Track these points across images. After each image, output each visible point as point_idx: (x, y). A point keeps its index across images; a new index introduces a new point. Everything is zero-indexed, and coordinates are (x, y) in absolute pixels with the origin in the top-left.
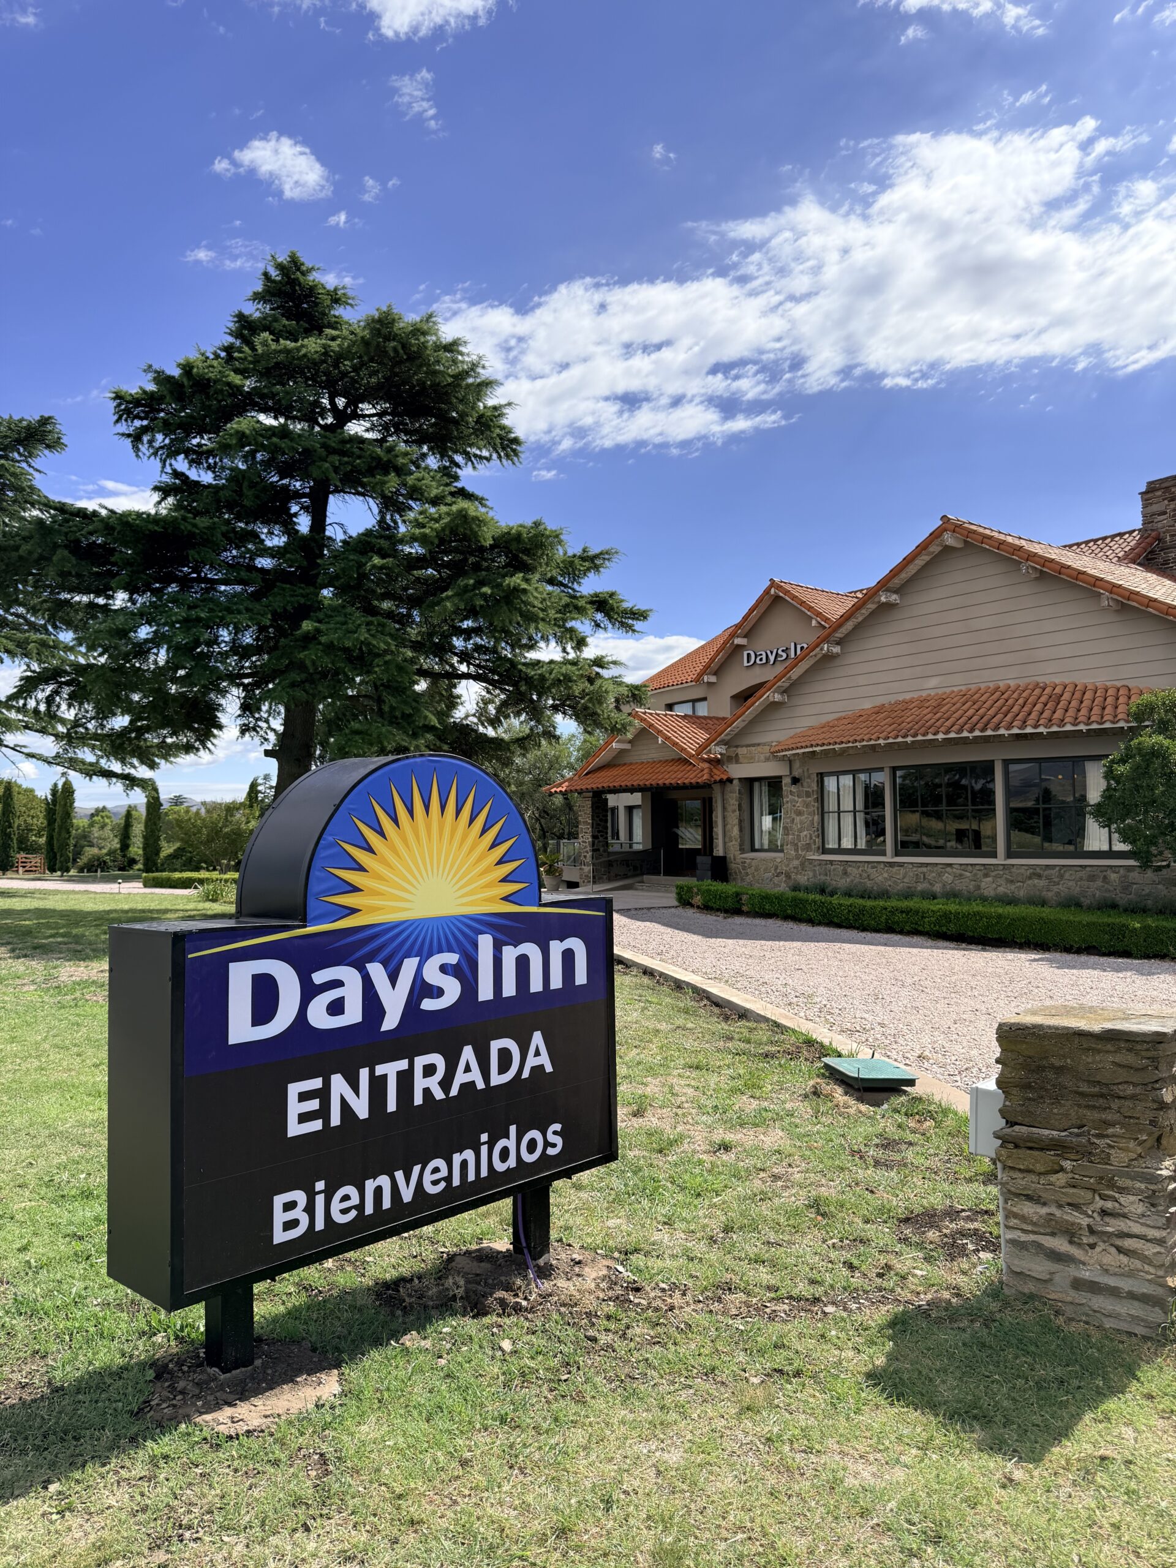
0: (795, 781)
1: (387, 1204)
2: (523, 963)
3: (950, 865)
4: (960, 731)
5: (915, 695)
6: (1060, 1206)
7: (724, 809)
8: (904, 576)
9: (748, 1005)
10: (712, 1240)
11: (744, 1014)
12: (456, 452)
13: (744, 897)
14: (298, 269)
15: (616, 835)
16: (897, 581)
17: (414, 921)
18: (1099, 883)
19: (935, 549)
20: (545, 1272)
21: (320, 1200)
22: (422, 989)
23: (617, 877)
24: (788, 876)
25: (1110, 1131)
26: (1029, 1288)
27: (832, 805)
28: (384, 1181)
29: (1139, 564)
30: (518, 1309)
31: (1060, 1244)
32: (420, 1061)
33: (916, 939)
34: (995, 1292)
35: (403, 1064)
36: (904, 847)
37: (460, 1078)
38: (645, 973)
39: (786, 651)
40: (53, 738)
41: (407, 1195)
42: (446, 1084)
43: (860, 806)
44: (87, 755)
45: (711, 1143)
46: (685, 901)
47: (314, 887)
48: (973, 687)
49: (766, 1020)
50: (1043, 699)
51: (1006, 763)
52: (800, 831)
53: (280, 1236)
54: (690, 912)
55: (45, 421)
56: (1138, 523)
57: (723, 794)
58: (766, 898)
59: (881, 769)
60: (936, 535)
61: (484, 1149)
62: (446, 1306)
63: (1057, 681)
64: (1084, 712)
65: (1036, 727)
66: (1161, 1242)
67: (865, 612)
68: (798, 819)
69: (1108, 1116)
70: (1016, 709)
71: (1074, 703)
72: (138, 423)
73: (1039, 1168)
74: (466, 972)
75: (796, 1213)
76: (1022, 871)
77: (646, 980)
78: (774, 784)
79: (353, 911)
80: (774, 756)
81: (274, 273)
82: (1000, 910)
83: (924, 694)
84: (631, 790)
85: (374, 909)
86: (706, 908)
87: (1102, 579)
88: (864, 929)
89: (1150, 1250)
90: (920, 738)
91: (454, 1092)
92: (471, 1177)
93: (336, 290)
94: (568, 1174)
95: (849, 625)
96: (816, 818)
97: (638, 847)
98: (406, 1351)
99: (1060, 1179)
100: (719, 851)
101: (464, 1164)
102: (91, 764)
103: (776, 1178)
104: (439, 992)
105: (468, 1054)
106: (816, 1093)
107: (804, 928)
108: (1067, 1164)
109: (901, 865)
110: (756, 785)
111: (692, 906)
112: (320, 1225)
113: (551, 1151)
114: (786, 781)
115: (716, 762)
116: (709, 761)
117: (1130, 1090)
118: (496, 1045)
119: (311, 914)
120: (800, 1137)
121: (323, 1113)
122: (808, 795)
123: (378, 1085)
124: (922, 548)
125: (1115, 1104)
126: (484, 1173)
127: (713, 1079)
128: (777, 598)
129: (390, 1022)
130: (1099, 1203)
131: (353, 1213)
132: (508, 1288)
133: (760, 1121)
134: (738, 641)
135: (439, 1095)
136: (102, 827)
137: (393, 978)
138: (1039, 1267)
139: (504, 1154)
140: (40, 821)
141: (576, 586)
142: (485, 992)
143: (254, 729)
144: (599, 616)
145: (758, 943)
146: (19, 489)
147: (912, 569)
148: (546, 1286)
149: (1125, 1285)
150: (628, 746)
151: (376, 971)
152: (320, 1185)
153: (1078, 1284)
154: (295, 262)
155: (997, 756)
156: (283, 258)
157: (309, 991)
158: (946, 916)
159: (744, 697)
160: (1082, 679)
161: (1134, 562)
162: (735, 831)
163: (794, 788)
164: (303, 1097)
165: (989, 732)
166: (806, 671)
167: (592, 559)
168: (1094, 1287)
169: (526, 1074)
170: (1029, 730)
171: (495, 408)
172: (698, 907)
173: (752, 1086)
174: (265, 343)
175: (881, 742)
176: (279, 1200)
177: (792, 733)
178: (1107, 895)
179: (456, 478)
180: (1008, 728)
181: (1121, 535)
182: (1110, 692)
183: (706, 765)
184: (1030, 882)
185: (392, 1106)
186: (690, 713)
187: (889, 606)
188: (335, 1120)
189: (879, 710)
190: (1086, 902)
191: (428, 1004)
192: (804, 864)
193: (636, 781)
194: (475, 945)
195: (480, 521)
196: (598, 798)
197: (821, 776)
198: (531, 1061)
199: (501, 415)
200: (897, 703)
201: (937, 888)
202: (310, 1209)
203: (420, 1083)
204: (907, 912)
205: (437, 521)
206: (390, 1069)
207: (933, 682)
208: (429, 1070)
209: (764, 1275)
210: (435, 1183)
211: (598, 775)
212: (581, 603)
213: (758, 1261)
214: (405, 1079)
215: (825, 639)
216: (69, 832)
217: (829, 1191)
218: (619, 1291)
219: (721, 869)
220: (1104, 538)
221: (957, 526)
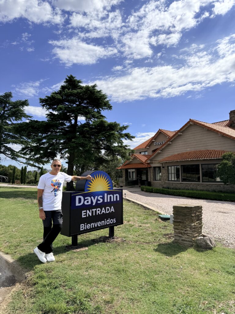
0: (163, 167)
1: (93, 227)
2: (110, 197)
3: (192, 184)
4: (193, 159)
5: (185, 152)
6: (180, 230)
7: (150, 172)
8: (183, 129)
9: (149, 208)
10: (137, 236)
11: (149, 209)
12: (100, 108)
13: (153, 189)
14: (72, 77)
15: (130, 177)
16: (181, 131)
17: (97, 192)
18: (219, 187)
19: (188, 125)
20: (113, 238)
21: (86, 225)
22: (98, 200)
23: (130, 185)
24: (162, 185)
25: (186, 220)
26: (176, 241)
27: (170, 172)
28: (93, 224)
29: (229, 127)
30: (110, 242)
31: (180, 235)
32: (98, 209)
33: (184, 197)
34: (173, 242)
35: (95, 209)
36: (184, 180)
37: (102, 212)
38: (133, 202)
39: (162, 142)
40: (25, 159)
41: (96, 226)
42: (101, 212)
43: (175, 172)
44: (31, 162)
45: (139, 226)
46: (142, 190)
47: (85, 187)
48: (196, 150)
49: (152, 210)
50: (208, 153)
51: (202, 165)
52: (164, 177)
53: (81, 229)
54: (143, 192)
55: (26, 101)
56: (229, 119)
57: (150, 169)
58: (157, 190)
59: (179, 165)
60: (188, 122)
61: (105, 221)
62: (101, 241)
63: (211, 149)
64: (216, 155)
65: (207, 158)
66: (192, 234)
67: (176, 136)
68: (164, 175)
69: (186, 218)
70: (203, 155)
71: (214, 154)
72: (44, 103)
73: (178, 225)
74: (103, 198)
75: (149, 234)
76: (205, 185)
77: (133, 204)
78: (159, 168)
79: (90, 190)
80: (159, 163)
81: (68, 78)
82: (199, 192)
83: (187, 151)
84: (133, 169)
85: (92, 190)
86: (146, 191)
87: (219, 131)
88: (175, 195)
89: (190, 235)
90: (186, 160)
91: (102, 213)
92: (104, 225)
93: (79, 80)
94: (116, 226)
95: (173, 139)
96: (167, 174)
97: (134, 180)
98: (96, 246)
99: (180, 226)
100: (149, 180)
101: (103, 223)
102: (32, 164)
103: (147, 230)
104: (100, 201)
105: (103, 209)
106: (156, 220)
107: (164, 195)
108: (181, 224)
109: (183, 183)
110: (156, 168)
111: (144, 191)
112: (86, 229)
113: (114, 222)
114: (162, 167)
115: (148, 164)
116: (147, 163)
117: (188, 214)
118: (107, 208)
119: (85, 190)
120: (152, 225)
121: (86, 215)
122: (166, 170)
123: (92, 212)
124: (186, 125)
125: (187, 216)
126: (105, 224)
127: (141, 218)
128: (160, 132)
129: (94, 204)
130: (185, 229)
131: (90, 228)
132: (108, 240)
133: (147, 223)
134: (153, 140)
135: (100, 214)
136: (31, 175)
137: (94, 199)
138: (178, 238)
139: (108, 222)
140: (20, 174)
141: (121, 132)
142: (106, 201)
143: (63, 157)
144: (126, 137)
145: (155, 198)
146: (21, 114)
147: (184, 128)
148: (113, 240)
149: (188, 240)
150: (132, 160)
151: (92, 198)
152: (86, 224)
153: (182, 240)
154: (71, 76)
155: (200, 163)
156: (69, 76)
157: (85, 200)
158: (189, 193)
159: (154, 151)
160: (216, 149)
161: (228, 126)
162: (152, 177)
163: (163, 169)
164: (84, 213)
165: (198, 159)
166: (165, 147)
167: (125, 127)
168: (184, 240)
169: (111, 212)
170: (205, 159)
171: (107, 101)
172: (145, 191)
173: (147, 219)
174: (67, 91)
175: (179, 160)
176: (81, 225)
177: (162, 158)
178: (220, 189)
179: (100, 113)
180: (202, 158)
181: (226, 121)
182: (221, 152)
183: (147, 164)
184: (206, 187)
185: (94, 215)
186: (144, 154)
187: (180, 135)
188: (88, 216)
189: (178, 154)
190: (216, 191)
191: (98, 202)
192: (165, 183)
193: (134, 167)
194: (104, 195)
195: (105, 122)
196: (127, 170)
197: (168, 167)
198: (112, 210)
199: (108, 102)
200: (182, 153)
201: (189, 188)
202: (85, 226)
203: (97, 212)
204: (183, 192)
205: (97, 122)
206: (94, 210)
207: (188, 149)
208: (99, 210)
209: (143, 240)
210: (99, 225)
211: (126, 166)
212: (123, 135)
213: (142, 239)
214: (96, 211)
215: (168, 141)
216: (25, 176)
217: (154, 231)
218: (123, 241)
219: (149, 184)
220: (223, 121)
221: (192, 121)
